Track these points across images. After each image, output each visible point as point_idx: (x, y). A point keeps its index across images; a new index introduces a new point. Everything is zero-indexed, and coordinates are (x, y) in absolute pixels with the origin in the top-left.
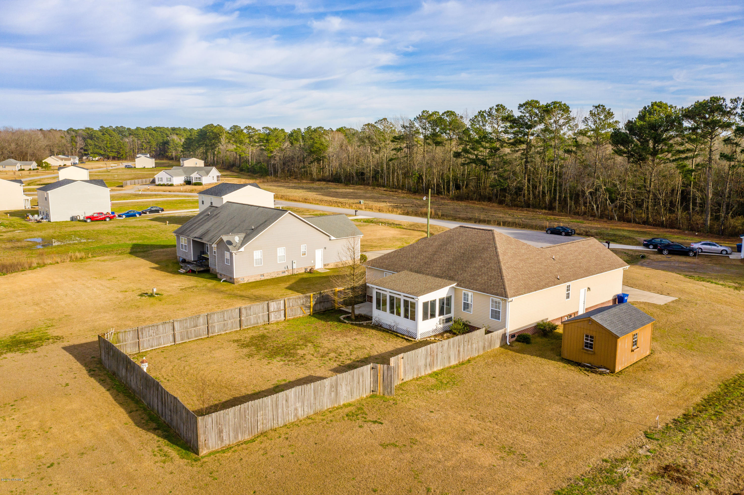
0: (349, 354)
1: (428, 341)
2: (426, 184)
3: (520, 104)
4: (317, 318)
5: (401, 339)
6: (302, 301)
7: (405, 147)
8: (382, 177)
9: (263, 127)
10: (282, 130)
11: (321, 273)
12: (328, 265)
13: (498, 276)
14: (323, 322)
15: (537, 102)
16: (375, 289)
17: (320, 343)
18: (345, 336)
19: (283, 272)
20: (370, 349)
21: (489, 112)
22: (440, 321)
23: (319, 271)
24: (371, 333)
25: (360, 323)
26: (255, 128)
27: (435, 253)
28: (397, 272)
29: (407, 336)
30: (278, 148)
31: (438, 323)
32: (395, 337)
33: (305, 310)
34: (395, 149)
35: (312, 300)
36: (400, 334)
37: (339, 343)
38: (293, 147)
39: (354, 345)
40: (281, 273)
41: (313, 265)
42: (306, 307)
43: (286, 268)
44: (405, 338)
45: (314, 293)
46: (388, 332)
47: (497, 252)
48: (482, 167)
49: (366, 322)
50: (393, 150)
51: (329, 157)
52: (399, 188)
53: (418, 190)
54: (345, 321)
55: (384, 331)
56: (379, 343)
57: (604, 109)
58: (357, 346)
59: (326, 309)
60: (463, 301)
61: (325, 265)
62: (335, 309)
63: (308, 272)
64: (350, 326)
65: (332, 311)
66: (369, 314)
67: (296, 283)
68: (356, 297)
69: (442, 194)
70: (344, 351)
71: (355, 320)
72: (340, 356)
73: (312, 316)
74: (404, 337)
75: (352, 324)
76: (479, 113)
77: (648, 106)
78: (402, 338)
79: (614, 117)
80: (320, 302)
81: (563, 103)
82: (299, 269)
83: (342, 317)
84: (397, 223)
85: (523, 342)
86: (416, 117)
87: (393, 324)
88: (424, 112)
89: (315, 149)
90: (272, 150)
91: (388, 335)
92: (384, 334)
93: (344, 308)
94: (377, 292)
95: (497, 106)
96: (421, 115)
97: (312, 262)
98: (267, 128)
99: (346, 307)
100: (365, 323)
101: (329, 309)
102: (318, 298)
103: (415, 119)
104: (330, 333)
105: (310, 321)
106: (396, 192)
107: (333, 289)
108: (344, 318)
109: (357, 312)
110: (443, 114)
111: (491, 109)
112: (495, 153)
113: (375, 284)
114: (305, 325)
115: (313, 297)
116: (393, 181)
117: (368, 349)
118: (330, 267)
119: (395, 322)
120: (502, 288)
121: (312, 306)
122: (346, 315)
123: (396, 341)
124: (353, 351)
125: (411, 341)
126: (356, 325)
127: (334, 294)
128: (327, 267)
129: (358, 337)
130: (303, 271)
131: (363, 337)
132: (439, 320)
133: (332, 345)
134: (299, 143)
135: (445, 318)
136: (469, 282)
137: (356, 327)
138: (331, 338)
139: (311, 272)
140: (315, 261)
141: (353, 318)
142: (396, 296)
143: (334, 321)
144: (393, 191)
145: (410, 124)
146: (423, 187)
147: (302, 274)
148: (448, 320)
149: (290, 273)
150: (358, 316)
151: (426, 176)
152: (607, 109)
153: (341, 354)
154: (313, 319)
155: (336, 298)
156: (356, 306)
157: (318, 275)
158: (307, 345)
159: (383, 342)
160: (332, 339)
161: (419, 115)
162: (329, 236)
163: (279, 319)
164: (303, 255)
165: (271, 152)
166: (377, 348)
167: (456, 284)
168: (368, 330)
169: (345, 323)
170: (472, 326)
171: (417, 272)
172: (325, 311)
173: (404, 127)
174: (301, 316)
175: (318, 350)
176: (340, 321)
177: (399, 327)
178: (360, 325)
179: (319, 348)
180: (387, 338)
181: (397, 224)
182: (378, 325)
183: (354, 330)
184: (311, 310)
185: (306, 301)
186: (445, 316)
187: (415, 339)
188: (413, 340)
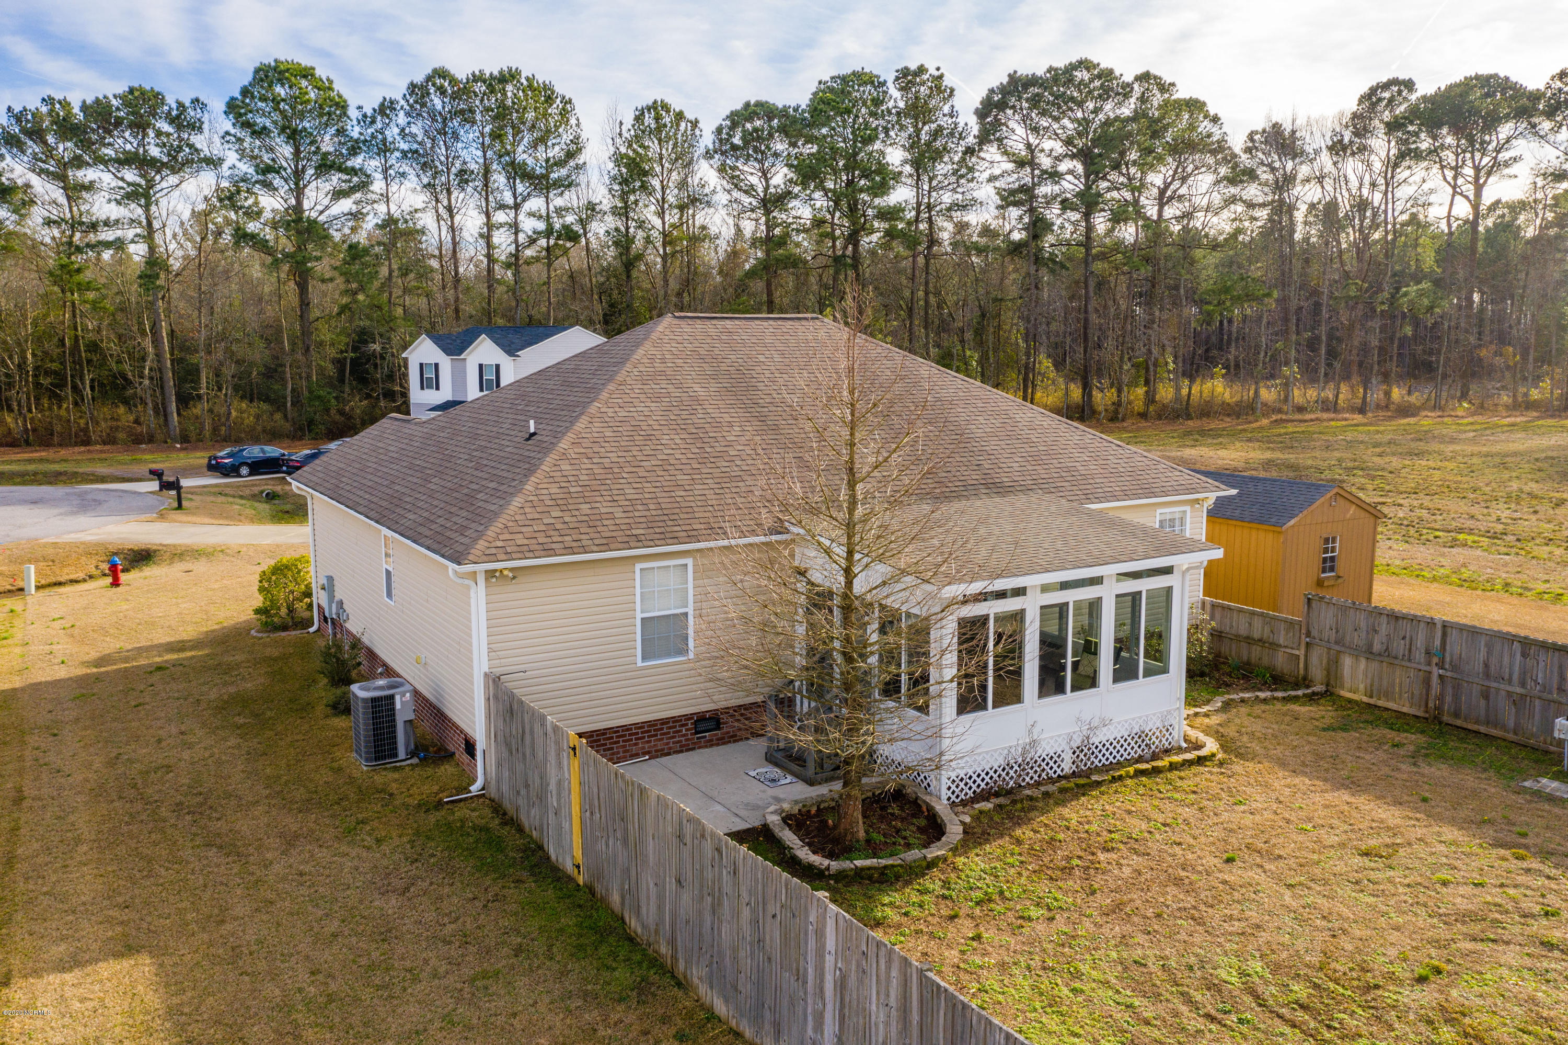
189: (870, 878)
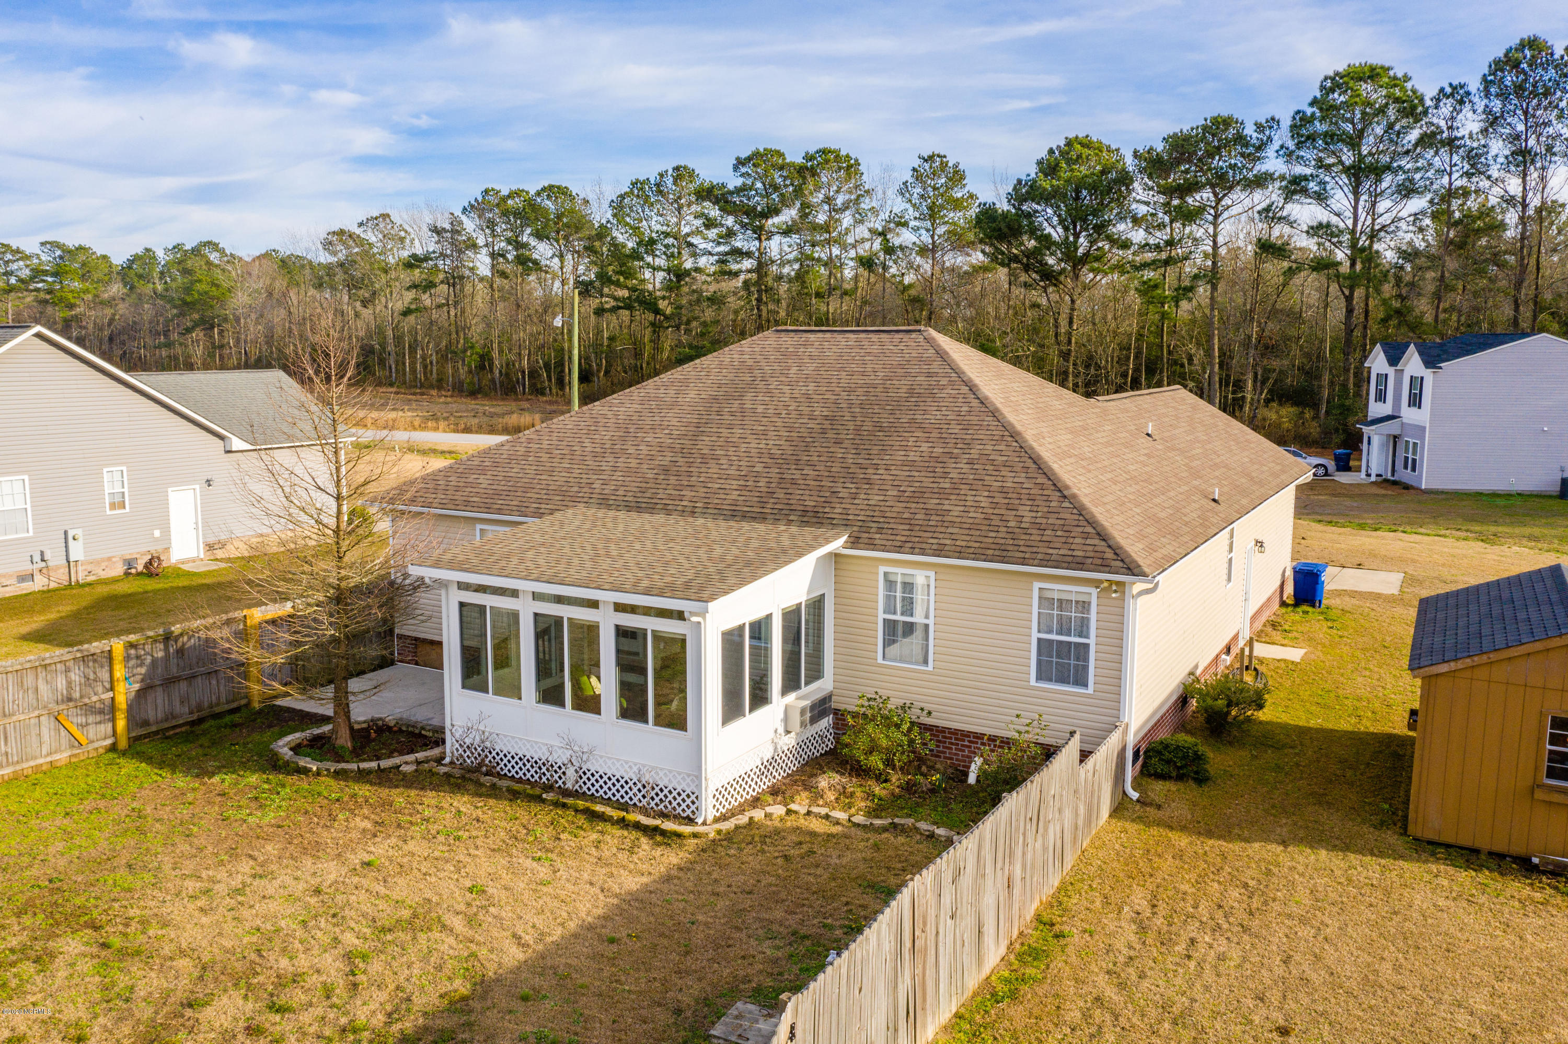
0: (341, 991)
1: (759, 826)
2: (500, 372)
3: (738, 159)
4: (149, 760)
5: (618, 832)
6: (61, 683)
7: (442, 282)
8: (382, 362)
9: (43, 240)
10: (105, 257)
11: (195, 574)
12: (223, 546)
13: (1042, 487)
14: (181, 781)
15: (780, 154)
16: (454, 588)
17: (144, 923)
18: (305, 851)
19: (22, 578)
20: (471, 921)
21: (658, 185)
22: (786, 719)
23: (186, 567)
24: (447, 817)
25: (385, 763)
26: (22, 248)
27: (698, 429)
28: (539, 514)
29: (645, 811)
30: (89, 297)
31: (781, 730)
32: (581, 820)
33: (82, 726)
34: (415, 286)
35: (119, 671)
36: (608, 802)
37: (272, 906)
38: (134, 296)
39: (367, 908)
40: (13, 581)
41: (160, 548)
42: (89, 709)
43: (37, 558)
44: (637, 826)
45: (132, 638)
46: (539, 799)
47: (983, 402)
48: (651, 317)
49: (411, 758)
50: (408, 289)
51: (237, 320)
52: (432, 387)
53: (480, 388)
54: (303, 762)
55: (514, 795)
56: (510, 868)
57: (944, 165)
58: (386, 913)
59: (199, 708)
60: (881, 616)
61: (210, 547)
62: (247, 705)
63: (139, 574)
64: (329, 787)
65: (236, 718)
66: (421, 715)
67: (76, 616)
68: (355, 638)
69: (543, 394)
70: (303, 962)
71: (357, 753)
72: (281, 1010)
73: (124, 753)
74: (633, 817)
76: (634, 184)
77: (1058, 147)
78: (623, 823)
79: (964, 185)
80: (169, 682)
81: (843, 153)
82: (98, 562)
83: (283, 746)
84: (445, 449)
85: (1180, 778)
86: (466, 205)
87: (559, 757)
88: (486, 192)
89: (196, 296)
90: (72, 301)
91: (544, 815)
92: (522, 812)
93: (295, 701)
94: (462, 605)
95: (677, 169)
96: (480, 199)
97: (157, 533)
98: (55, 245)
99: (303, 691)
100: (407, 763)
101: (217, 710)
102: (154, 661)
103: (465, 209)
104: (221, 841)
105: (107, 785)
106: (422, 394)
107: (238, 614)
108: (296, 749)
109: (361, 712)
110: (538, 194)
111: (661, 175)
112: (679, 281)
113: (452, 565)
114: (75, 806)
115: (127, 658)
116: (413, 370)
117: (458, 923)
118: (231, 551)
119: (569, 745)
120: (1086, 536)
121: (122, 701)
122: (308, 734)
123: (597, 845)
124: (364, 957)
125: (679, 835)
126: (362, 776)
127: (243, 636)
128: (220, 554)
129: (381, 849)
130: (118, 570)
131: (411, 846)
132: (781, 715)
133: (228, 927)
134: (151, 286)
135: (807, 703)
136: (909, 522)
137: (363, 790)
138: (222, 874)
139: (151, 570)
140: (166, 531)
141: (344, 740)
142: (566, 612)
143: (244, 766)
144: (414, 394)
145: (452, 224)
146: (493, 381)
147: (115, 580)
148: (820, 708)
149: (59, 578)
150: (367, 730)
151: (501, 351)
152: (950, 164)
153: (282, 1001)
154: (129, 766)
155: (252, 653)
156: (354, 684)
157: (183, 582)
158: (52, 956)
159: (529, 863)
160: (225, 880)
161: (476, 200)
162: (221, 438)
164: (113, 506)
165: (71, 306)
166: (506, 913)
167: (845, 538)
168: (431, 798)
169: (305, 771)
170: (943, 730)
171: (638, 508)
172: (201, 721)
173: (437, 231)
174: (62, 757)
175: (123, 981)
176: (275, 764)
177: (594, 765)
178: (383, 778)
179: (136, 968)
180: (545, 834)
181: (443, 452)
182: (477, 769)
183: (354, 805)
184: (121, 724)
185: (88, 682)
186: (804, 690)
187: (690, 821)
188: (686, 829)
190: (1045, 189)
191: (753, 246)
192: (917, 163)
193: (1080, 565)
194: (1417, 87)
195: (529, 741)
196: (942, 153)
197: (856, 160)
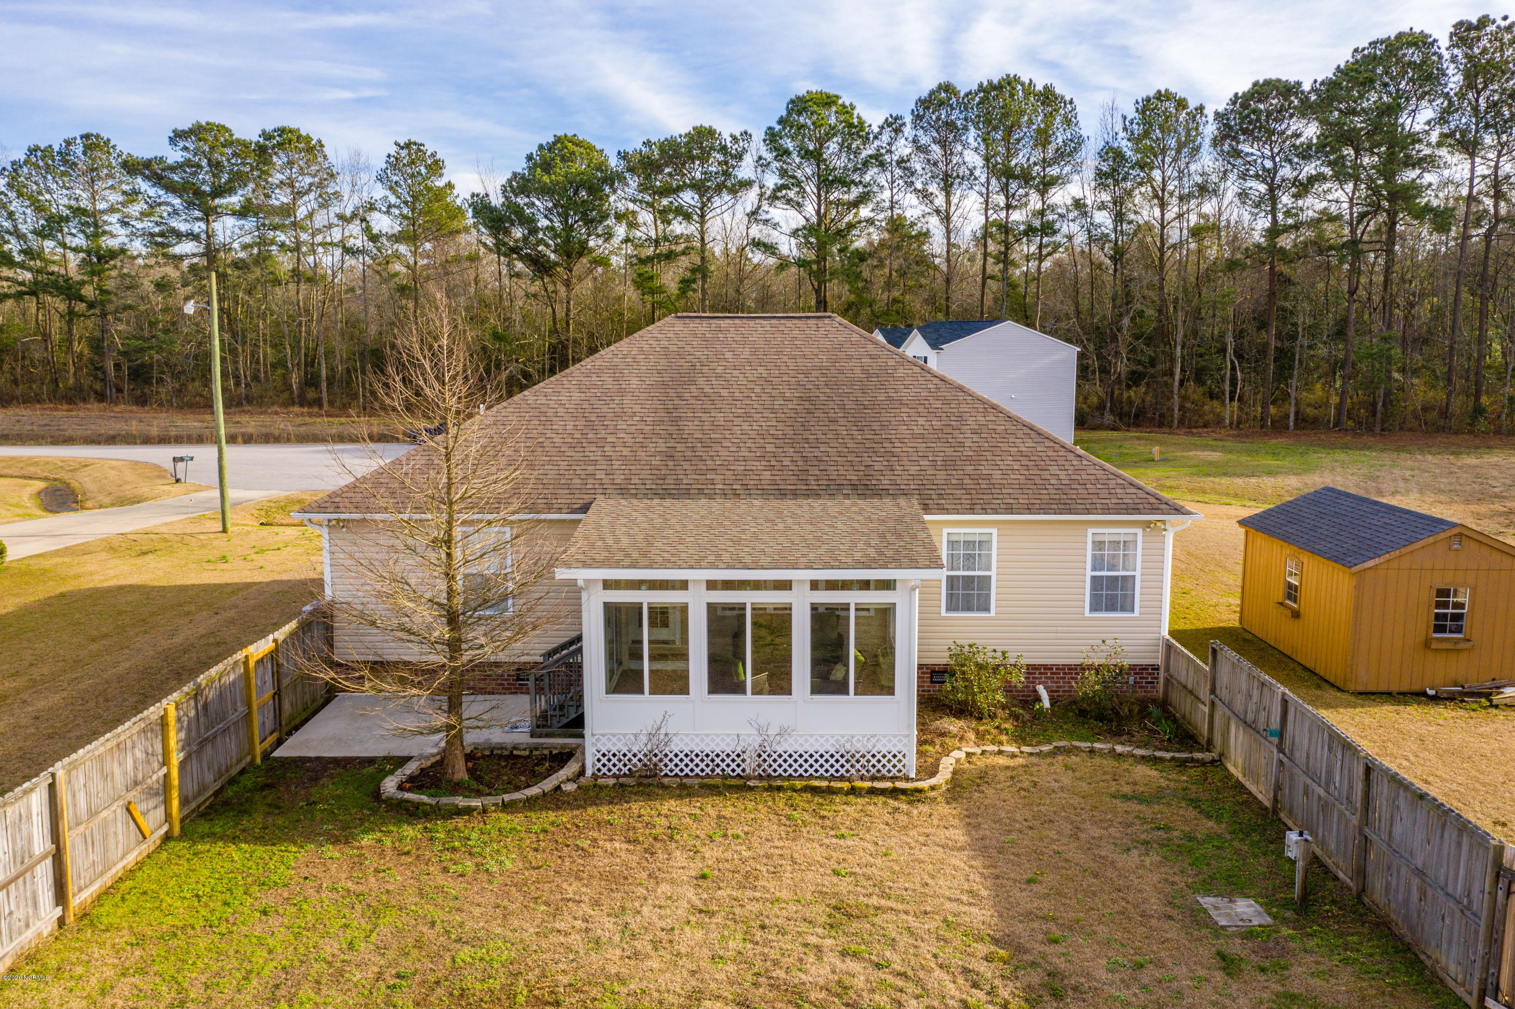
3: (175, 131)
6: (129, 764)
15: (226, 130)
16: (597, 589)
21: (62, 153)
33: (146, 813)
35: (171, 741)
44: (872, 792)
45: (177, 697)
46: (746, 788)
57: (421, 154)
59: (221, 774)
60: (946, 574)
62: (251, 763)
65: (254, 778)
71: (485, 785)
75: (506, 807)
76: (31, 151)
80: (201, 745)
81: (303, 133)
95: (89, 136)
101: (233, 772)
102: (189, 722)
107: (240, 656)
111: (68, 143)
112: (102, 264)
115: (175, 722)
119: (759, 731)
121: (173, 775)
122: (400, 775)
142: (750, 597)
163: (29, 934)
172: (223, 789)
174: (133, 858)
184: (175, 804)
185: (147, 757)
189: (407, 810)
190: (545, 183)
191: (199, 227)
192: (393, 150)
193: (1128, 510)
194: (861, 115)
195: (697, 735)
196: (419, 141)
197: (319, 141)
